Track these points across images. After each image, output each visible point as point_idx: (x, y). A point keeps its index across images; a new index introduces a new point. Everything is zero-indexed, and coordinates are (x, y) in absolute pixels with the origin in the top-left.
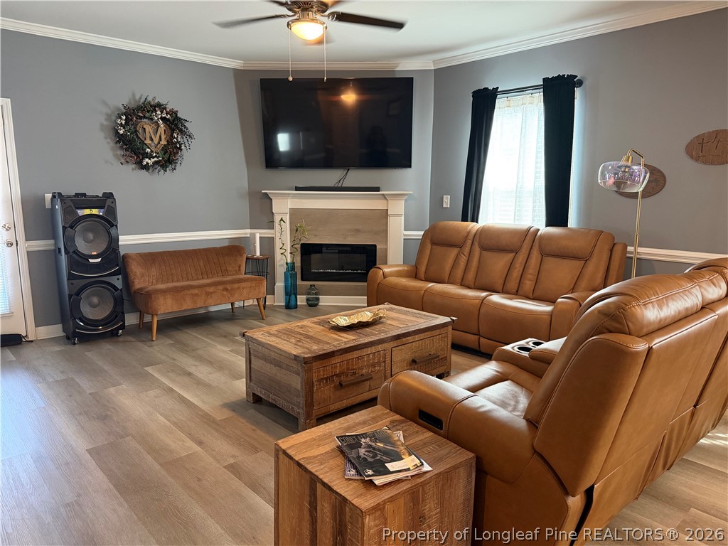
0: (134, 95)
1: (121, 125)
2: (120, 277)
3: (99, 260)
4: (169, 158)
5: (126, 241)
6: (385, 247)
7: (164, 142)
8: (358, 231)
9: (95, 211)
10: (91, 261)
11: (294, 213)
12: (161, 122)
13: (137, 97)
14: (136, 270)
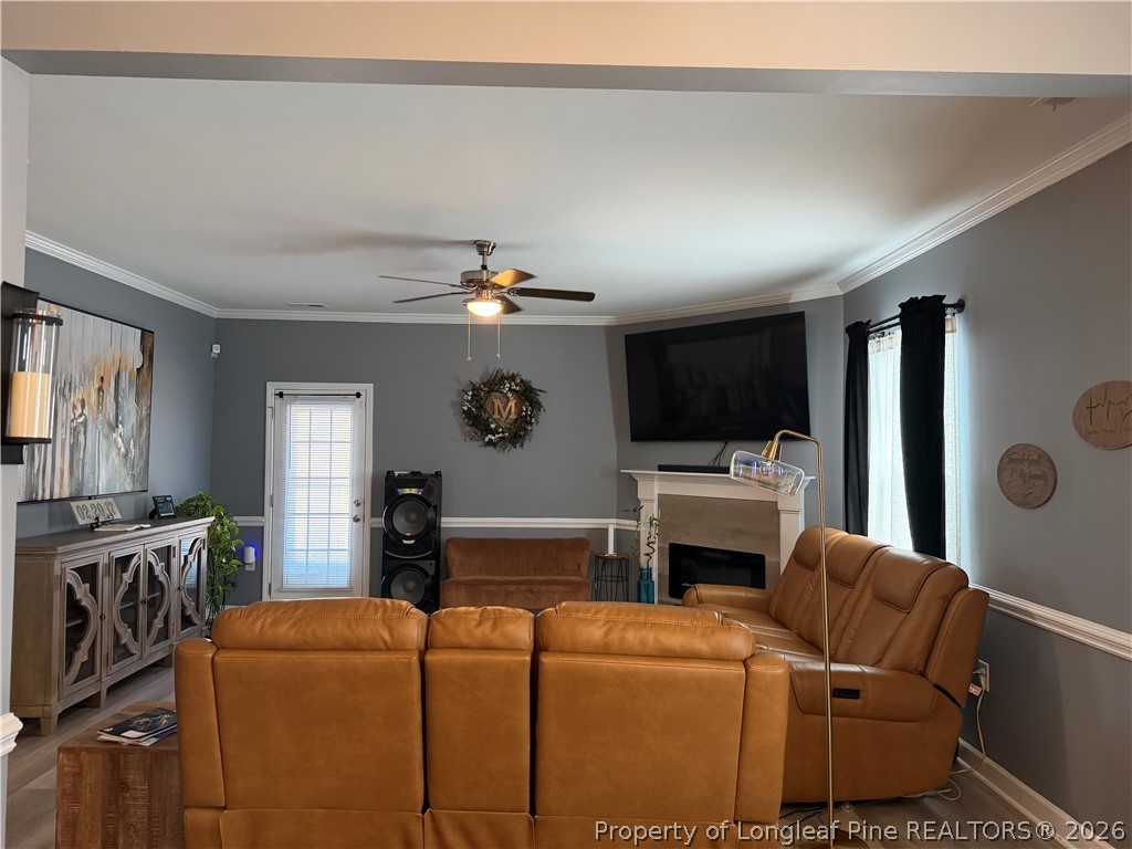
0: (487, 369)
1: (468, 401)
2: (434, 562)
3: (412, 542)
4: (517, 433)
5: (448, 522)
6: (776, 560)
7: (513, 416)
8: (739, 532)
9: (414, 491)
10: (404, 542)
11: (664, 501)
12: (510, 395)
13: (491, 371)
14: (454, 556)
